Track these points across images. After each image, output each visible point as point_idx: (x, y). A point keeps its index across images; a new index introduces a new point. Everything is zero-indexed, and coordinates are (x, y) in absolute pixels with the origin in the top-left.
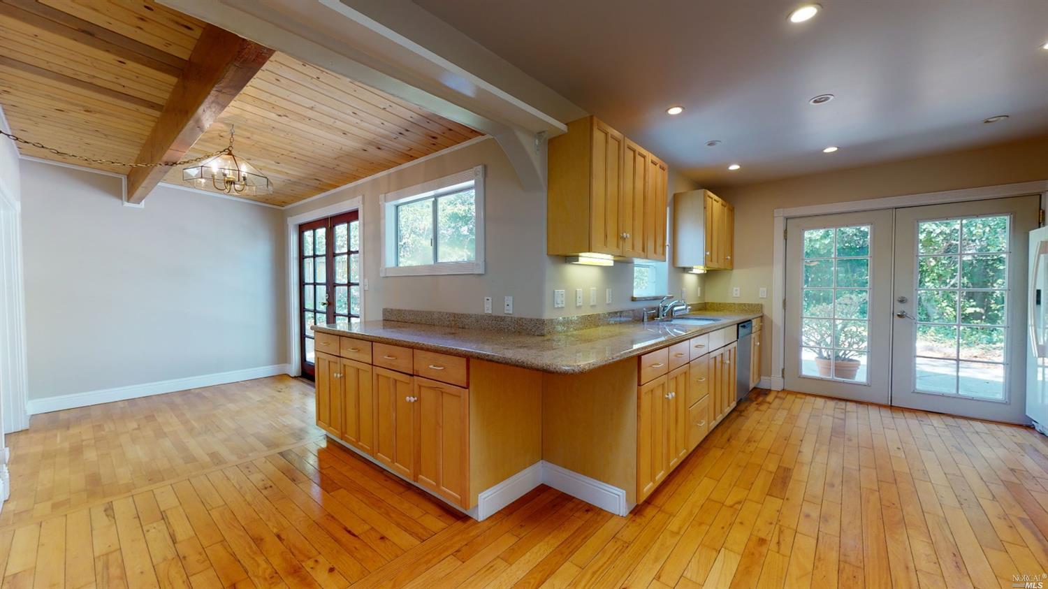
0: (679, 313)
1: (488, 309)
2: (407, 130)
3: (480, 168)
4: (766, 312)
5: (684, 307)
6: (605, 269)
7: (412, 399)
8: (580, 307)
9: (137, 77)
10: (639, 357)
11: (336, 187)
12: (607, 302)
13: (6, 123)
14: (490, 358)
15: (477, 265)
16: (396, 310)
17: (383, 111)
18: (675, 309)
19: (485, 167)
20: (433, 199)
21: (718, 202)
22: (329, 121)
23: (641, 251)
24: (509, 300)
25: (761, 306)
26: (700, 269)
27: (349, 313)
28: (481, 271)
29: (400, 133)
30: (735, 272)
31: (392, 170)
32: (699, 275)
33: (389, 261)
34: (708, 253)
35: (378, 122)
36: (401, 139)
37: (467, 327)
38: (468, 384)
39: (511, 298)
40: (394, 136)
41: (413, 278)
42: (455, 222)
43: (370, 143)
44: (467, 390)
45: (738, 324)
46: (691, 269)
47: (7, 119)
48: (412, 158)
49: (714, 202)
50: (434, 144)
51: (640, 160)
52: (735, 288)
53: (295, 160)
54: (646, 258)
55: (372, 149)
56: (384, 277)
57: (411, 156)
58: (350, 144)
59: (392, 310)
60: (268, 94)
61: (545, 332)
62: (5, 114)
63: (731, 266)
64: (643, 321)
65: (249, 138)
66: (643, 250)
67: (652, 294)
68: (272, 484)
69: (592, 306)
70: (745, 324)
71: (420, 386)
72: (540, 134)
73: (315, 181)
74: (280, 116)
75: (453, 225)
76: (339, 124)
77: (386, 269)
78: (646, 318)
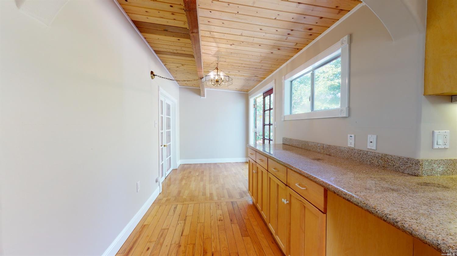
1: (351, 143)
2: (292, 30)
3: (346, 38)
7: (285, 202)
9: (185, 45)
11: (264, 78)
13: (171, 75)
14: (347, 197)
15: (342, 110)
16: (289, 139)
17: (275, 21)
19: (351, 35)
20: (312, 72)
22: (251, 40)
24: (372, 138)
27: (270, 139)
28: (345, 115)
29: (288, 34)
31: (288, 62)
33: (287, 112)
35: (274, 30)
36: (290, 38)
37: (332, 155)
38: (325, 209)
39: (374, 137)
40: (285, 37)
41: (299, 121)
42: (334, 91)
43: (274, 47)
44: (325, 216)
47: (171, 74)
48: (298, 50)
50: (311, 35)
53: (244, 68)
55: (276, 52)
56: (283, 121)
57: (298, 49)
58: (264, 51)
59: (287, 139)
60: (223, 34)
61: (420, 172)
62: (170, 73)
65: (225, 61)
68: (223, 219)
71: (290, 195)
73: (255, 77)
74: (231, 45)
75: (332, 92)
76: (256, 40)
77: (284, 116)
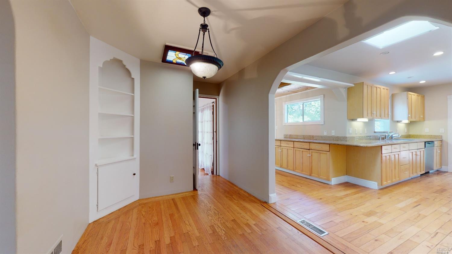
0: (395, 137)
1: (325, 134)
3: (323, 95)
4: (444, 139)
5: (398, 135)
6: (365, 122)
7: (310, 155)
8: (357, 134)
10: (381, 146)
12: (365, 133)
15: (321, 122)
16: (289, 135)
18: (393, 136)
19: (324, 95)
20: (302, 103)
21: (414, 95)
23: (379, 117)
25: (441, 136)
26: (407, 121)
28: (323, 123)
30: (425, 122)
31: (287, 96)
32: (406, 124)
34: (409, 115)
39: (334, 131)
44: (329, 152)
45: (425, 142)
46: (401, 121)
49: (412, 95)
50: (306, 89)
51: (378, 89)
52: (426, 129)
54: (382, 119)
56: (284, 126)
59: (286, 135)
61: (347, 140)
63: (424, 119)
64: (379, 139)
66: (380, 116)
67: (383, 131)
69: (360, 134)
70: (430, 142)
71: (312, 152)
72: (345, 88)
78: (380, 138)
